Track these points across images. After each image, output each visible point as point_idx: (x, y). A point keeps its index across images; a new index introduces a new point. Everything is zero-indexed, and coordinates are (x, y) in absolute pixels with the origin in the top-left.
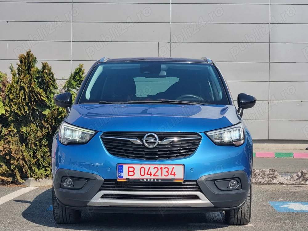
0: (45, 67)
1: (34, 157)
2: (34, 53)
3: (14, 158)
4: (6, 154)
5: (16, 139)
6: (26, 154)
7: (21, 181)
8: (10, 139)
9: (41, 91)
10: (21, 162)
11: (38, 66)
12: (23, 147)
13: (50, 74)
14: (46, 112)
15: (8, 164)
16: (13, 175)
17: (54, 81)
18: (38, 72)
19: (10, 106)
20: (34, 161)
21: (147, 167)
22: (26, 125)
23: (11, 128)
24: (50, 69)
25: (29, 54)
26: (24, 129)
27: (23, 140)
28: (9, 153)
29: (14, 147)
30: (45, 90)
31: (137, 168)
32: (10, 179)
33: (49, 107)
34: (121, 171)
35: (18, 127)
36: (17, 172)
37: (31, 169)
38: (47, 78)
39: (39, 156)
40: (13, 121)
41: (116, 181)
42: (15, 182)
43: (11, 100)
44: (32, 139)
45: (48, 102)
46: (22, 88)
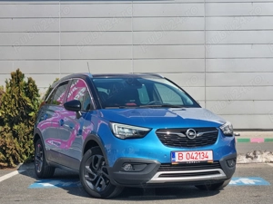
0: (30, 80)
1: (24, 147)
2: (22, 71)
3: (9, 149)
4: (3, 146)
5: (10, 134)
6: (17, 145)
7: (14, 165)
8: (5, 134)
9: (27, 99)
10: (14, 151)
11: (26, 80)
12: (15, 140)
13: (34, 86)
14: (32, 114)
15: (4, 153)
16: (8, 161)
17: (37, 91)
18: (26, 85)
19: (5, 110)
20: (23, 151)
21: (190, 153)
22: (17, 124)
23: (6, 127)
24: (34, 83)
25: (18, 71)
26: (16, 127)
27: (15, 135)
28: (5, 145)
29: (8, 141)
30: (31, 98)
31: (184, 154)
32: (6, 164)
33: (33, 110)
34: (174, 156)
35: (11, 125)
36: (11, 158)
37: (21, 156)
38: (31, 89)
39: (27, 147)
40: (7, 121)
41: (170, 164)
42: (10, 166)
43: (5, 106)
44: (21, 134)
45: (32, 106)
46: (13, 97)
